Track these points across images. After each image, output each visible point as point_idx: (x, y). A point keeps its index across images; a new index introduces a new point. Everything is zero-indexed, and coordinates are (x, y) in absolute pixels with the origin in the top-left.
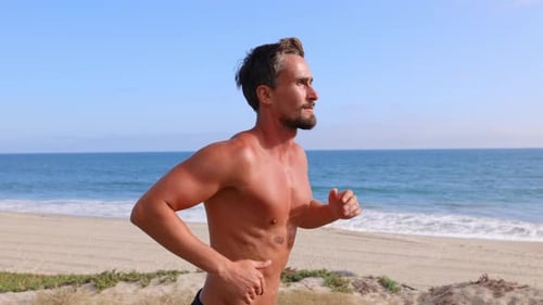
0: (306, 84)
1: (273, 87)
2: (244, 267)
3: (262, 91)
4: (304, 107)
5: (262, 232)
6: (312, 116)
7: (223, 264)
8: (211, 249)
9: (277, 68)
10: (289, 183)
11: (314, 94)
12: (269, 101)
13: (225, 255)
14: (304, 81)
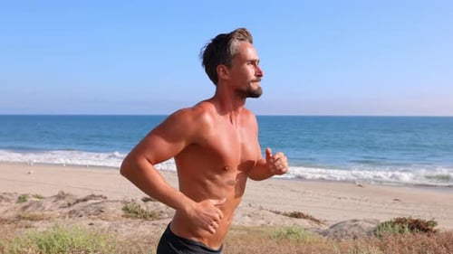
0: (255, 65)
1: (229, 66)
2: (205, 206)
3: (221, 69)
4: (253, 81)
5: (217, 176)
6: (260, 88)
7: (190, 205)
8: (180, 193)
9: (233, 52)
10: (240, 140)
11: (260, 72)
12: (226, 77)
13: (191, 198)
14: (253, 62)
